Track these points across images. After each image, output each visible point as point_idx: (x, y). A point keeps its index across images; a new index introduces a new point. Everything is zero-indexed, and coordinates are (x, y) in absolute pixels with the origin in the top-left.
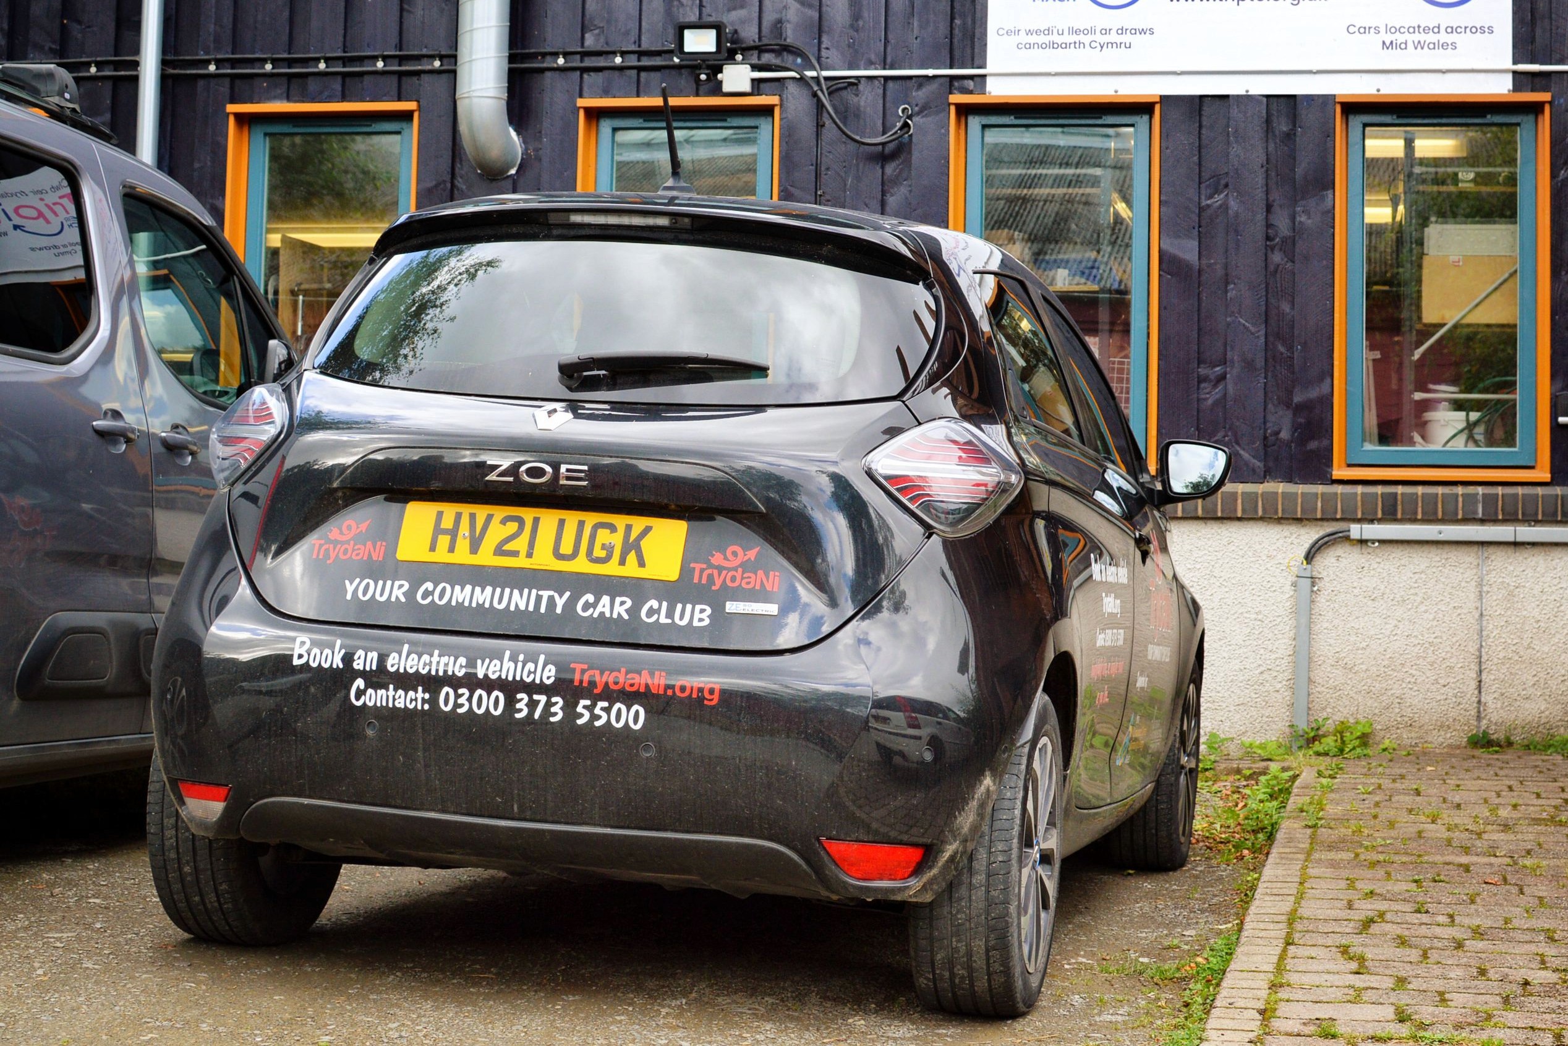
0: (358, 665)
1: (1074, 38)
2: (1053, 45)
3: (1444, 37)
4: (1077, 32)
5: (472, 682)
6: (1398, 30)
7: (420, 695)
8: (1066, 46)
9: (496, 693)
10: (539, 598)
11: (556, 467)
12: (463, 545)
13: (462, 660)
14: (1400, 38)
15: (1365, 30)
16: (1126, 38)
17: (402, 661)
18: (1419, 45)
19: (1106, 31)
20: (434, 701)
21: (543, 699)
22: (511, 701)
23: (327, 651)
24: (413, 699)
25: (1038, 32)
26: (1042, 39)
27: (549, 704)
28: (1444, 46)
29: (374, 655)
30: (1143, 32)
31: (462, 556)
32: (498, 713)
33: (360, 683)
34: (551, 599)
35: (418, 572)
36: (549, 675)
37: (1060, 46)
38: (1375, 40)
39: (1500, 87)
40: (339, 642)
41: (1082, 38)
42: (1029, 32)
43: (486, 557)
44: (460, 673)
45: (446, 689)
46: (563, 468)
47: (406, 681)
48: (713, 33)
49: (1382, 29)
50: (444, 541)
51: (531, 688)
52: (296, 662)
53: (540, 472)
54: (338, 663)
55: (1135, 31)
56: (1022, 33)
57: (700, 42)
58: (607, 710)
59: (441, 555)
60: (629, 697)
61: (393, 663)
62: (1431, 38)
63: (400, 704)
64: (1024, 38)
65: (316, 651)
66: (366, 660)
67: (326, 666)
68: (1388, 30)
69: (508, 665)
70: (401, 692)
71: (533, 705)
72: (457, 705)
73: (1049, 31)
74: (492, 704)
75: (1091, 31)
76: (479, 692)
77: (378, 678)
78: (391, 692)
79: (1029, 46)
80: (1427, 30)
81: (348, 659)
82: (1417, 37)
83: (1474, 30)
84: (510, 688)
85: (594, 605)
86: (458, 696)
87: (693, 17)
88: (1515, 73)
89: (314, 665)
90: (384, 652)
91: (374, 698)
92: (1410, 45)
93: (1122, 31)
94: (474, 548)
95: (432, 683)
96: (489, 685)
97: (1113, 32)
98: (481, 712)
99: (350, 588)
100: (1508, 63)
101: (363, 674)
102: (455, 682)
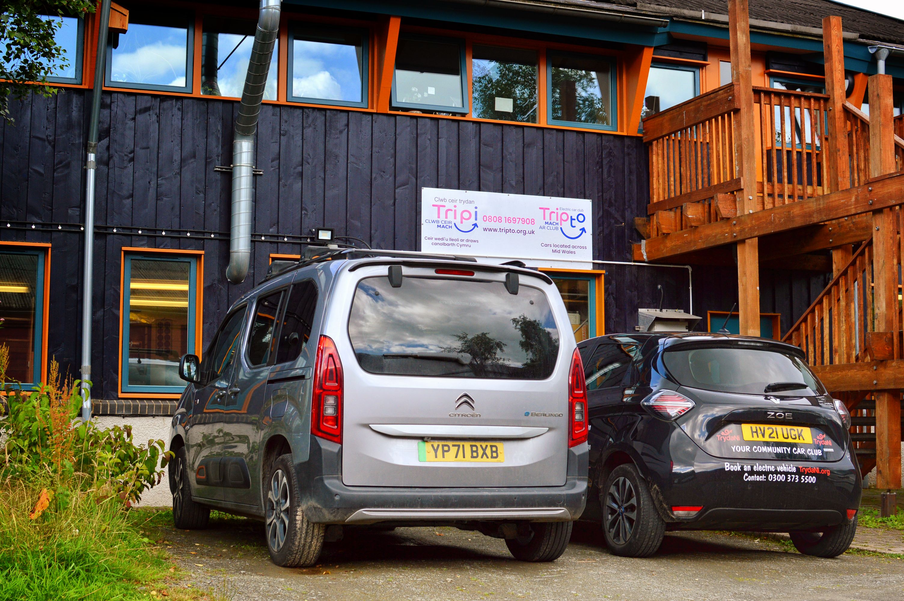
0: (745, 469)
1: (452, 242)
2: (444, 244)
3: (571, 249)
4: (452, 240)
5: (776, 472)
6: (557, 246)
7: (763, 477)
8: (449, 245)
9: (783, 475)
10: (783, 449)
11: (785, 415)
12: (760, 435)
13: (773, 467)
14: (558, 249)
15: (547, 245)
16: (469, 243)
17: (758, 467)
18: (564, 252)
19: (462, 240)
20: (767, 478)
21: (793, 476)
22: (787, 477)
23: (735, 466)
24: (761, 478)
25: (439, 239)
26: (440, 242)
27: (795, 477)
28: (571, 252)
29: (749, 467)
30: (475, 241)
31: (761, 439)
32: (783, 480)
33: (746, 474)
34: (786, 450)
35: (751, 443)
36: (794, 470)
37: (446, 245)
38: (550, 249)
39: (588, 268)
40: (738, 464)
41: (454, 242)
42: (436, 239)
43: (767, 439)
44: (773, 470)
45: (770, 475)
46: (786, 414)
47: (759, 473)
48: (330, 233)
49: (552, 246)
50: (755, 434)
51: (791, 473)
52: (726, 470)
53: (781, 415)
54: (739, 469)
55: (472, 241)
56: (434, 239)
57: (325, 235)
58: (808, 478)
59: (755, 439)
60: (812, 475)
61: (755, 469)
62: (567, 249)
63: (758, 480)
64: (434, 241)
65: (732, 466)
66: (747, 468)
67: (736, 470)
68: (554, 246)
69: (785, 468)
70: (758, 476)
71: (791, 478)
72: (773, 479)
73: (443, 239)
74: (782, 478)
75: (457, 240)
76: (779, 475)
77: (752, 473)
78: (755, 476)
79: (436, 244)
80: (566, 246)
81: (742, 468)
82: (563, 249)
83: (581, 247)
84: (786, 473)
85: (797, 451)
86: (773, 477)
87: (322, 227)
88: (593, 263)
89: (732, 470)
90: (752, 465)
91: (751, 478)
92: (561, 252)
93: (468, 241)
94: (763, 436)
95: (766, 473)
96: (781, 473)
97: (465, 241)
98: (779, 480)
99: (734, 449)
100: (591, 260)
101: (747, 472)
102: (772, 473)
